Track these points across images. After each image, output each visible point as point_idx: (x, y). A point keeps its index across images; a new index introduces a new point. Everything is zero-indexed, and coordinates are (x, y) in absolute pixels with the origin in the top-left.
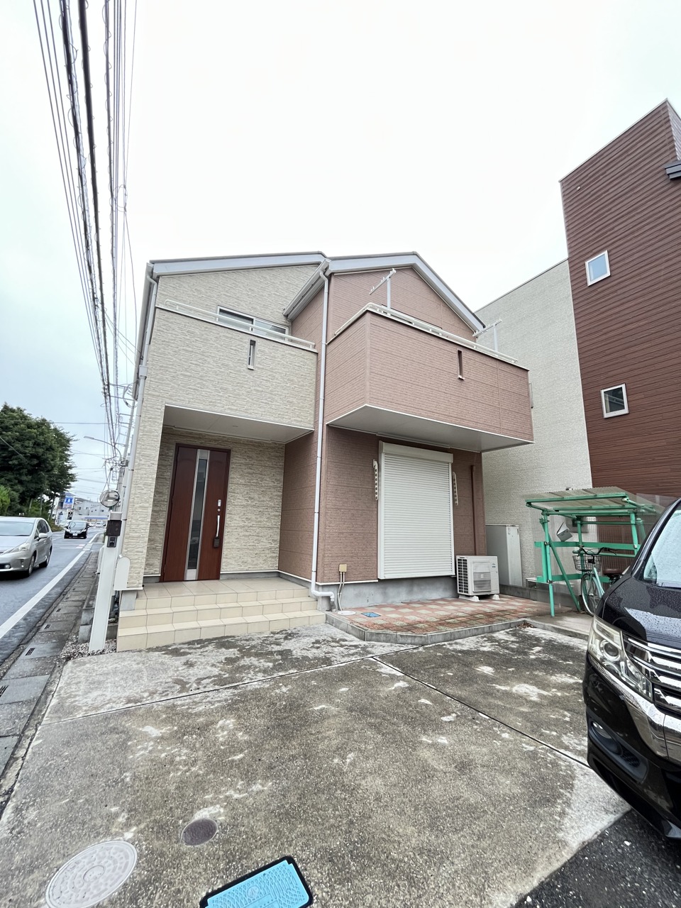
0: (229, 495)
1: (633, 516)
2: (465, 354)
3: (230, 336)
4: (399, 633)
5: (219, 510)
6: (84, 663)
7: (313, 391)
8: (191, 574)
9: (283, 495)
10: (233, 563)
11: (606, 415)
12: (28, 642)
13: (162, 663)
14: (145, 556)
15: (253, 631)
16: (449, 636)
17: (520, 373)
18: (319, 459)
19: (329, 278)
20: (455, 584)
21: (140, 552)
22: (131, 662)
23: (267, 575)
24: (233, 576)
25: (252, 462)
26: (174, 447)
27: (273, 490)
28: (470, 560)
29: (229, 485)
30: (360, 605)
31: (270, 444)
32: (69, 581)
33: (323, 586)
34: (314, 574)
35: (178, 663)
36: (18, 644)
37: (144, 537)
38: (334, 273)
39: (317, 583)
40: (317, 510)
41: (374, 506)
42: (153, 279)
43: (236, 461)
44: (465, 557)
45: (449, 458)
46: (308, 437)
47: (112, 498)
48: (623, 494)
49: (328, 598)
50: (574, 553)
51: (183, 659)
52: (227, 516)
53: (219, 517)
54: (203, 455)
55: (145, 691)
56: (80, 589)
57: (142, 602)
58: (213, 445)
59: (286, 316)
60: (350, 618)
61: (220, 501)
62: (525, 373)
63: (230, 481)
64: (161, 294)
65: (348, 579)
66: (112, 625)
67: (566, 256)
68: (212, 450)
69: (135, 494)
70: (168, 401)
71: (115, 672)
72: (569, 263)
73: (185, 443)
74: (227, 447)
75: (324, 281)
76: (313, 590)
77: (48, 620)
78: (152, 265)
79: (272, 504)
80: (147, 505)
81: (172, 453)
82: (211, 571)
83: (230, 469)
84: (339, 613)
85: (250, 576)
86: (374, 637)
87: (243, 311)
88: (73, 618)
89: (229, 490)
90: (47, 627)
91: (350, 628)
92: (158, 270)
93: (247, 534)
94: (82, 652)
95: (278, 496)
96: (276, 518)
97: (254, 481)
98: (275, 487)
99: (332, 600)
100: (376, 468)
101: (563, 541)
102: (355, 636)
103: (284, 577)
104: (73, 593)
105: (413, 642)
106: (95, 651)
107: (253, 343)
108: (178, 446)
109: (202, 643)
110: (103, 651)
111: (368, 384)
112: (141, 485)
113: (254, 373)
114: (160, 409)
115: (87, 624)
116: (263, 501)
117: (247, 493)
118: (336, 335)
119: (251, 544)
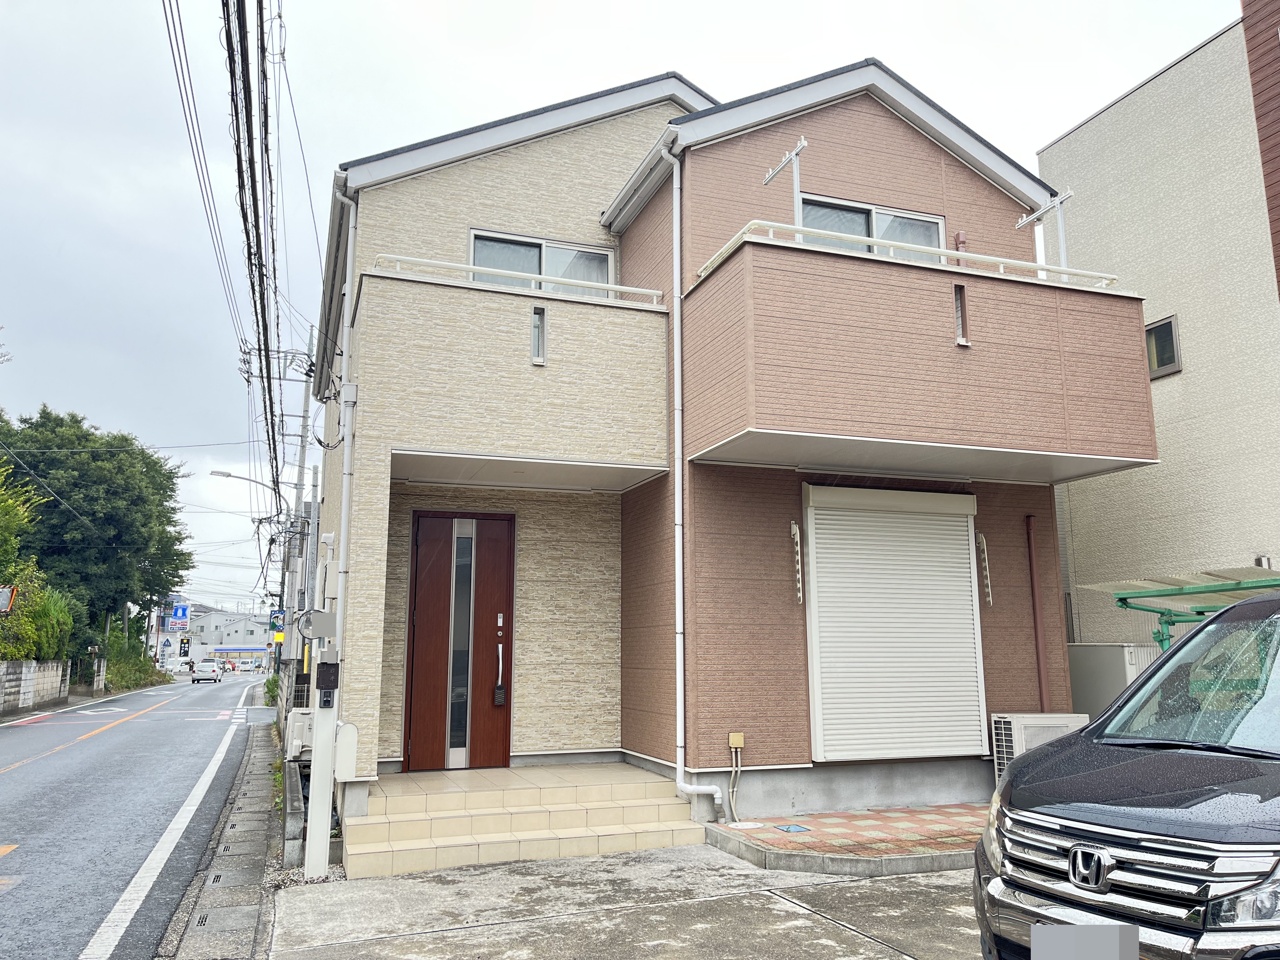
0: (518, 603)
2: (972, 290)
3: (495, 305)
4: (830, 856)
5: (500, 633)
6: (303, 893)
7: (663, 392)
8: (457, 756)
9: (622, 598)
10: (534, 735)
12: (207, 868)
13: (421, 893)
15: (568, 851)
18: (678, 530)
19: (681, 157)
20: (990, 772)
21: (369, 715)
22: (367, 891)
23: (599, 759)
24: (535, 760)
25: (557, 536)
26: (409, 518)
27: (602, 589)
29: (517, 583)
30: (777, 812)
31: (590, 496)
33: (698, 774)
34: (680, 753)
35: (445, 892)
36: (194, 870)
37: (373, 690)
38: (690, 147)
39: (687, 769)
40: (679, 628)
41: (798, 615)
42: (346, 199)
43: (526, 536)
44: (1009, 717)
45: (968, 505)
46: (655, 486)
49: (710, 797)
51: (453, 888)
52: (516, 644)
53: (500, 646)
54: (462, 529)
55: (400, 923)
56: (256, 794)
57: (378, 802)
58: (482, 507)
59: (608, 226)
60: (748, 833)
61: (500, 616)
62: (1135, 305)
63: (518, 575)
64: (364, 224)
65: (747, 762)
66: (333, 840)
67: (1239, 14)
68: (482, 518)
69: (354, 615)
70: (397, 445)
71: (352, 903)
72: (1246, 30)
73: (430, 508)
74: (507, 510)
75: (671, 166)
76: (681, 783)
77: (224, 839)
78: (343, 174)
79: (602, 616)
80: (375, 633)
81: (407, 530)
82: (493, 752)
83: (517, 553)
84: (732, 825)
86: (782, 863)
87: (519, 231)
88: (262, 837)
89: (517, 593)
90: (227, 849)
91: (743, 848)
92: (356, 179)
93: (557, 677)
94: (295, 878)
95: (613, 600)
96: (612, 644)
97: (564, 573)
98: (605, 583)
99: (718, 801)
100: (798, 538)
102: (751, 862)
103: (632, 761)
105: (854, 870)
106: (315, 878)
107: (539, 312)
108: (418, 516)
110: (327, 878)
112: (361, 600)
113: (545, 372)
114: (383, 461)
115: (295, 838)
116: (584, 612)
117: (552, 597)
118: (704, 275)
119: (565, 697)
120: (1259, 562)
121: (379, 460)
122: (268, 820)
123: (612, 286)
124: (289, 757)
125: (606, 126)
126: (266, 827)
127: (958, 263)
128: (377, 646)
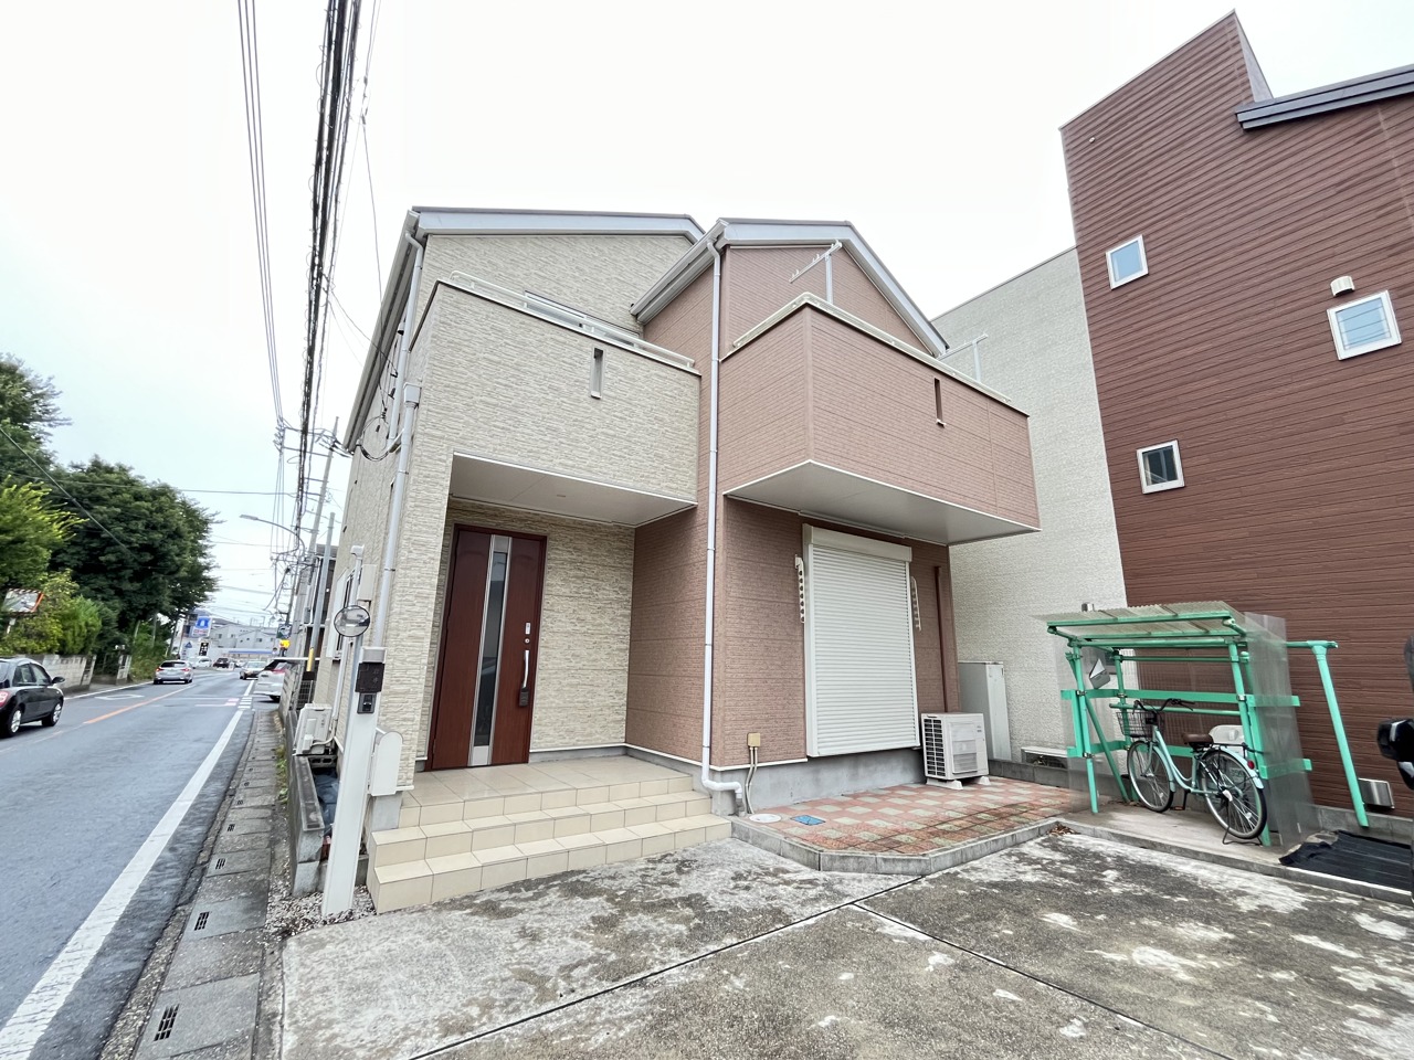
0: (544, 614)
1: (1234, 649)
2: (944, 382)
3: (562, 339)
4: (879, 855)
5: (527, 641)
6: (322, 944)
8: (480, 754)
9: (632, 615)
10: (552, 732)
11: (1148, 489)
12: (190, 900)
13: (477, 936)
14: (418, 727)
15: (616, 859)
16: (959, 856)
17: (1017, 417)
18: (710, 554)
19: (723, 252)
20: (922, 760)
21: (409, 720)
22: (411, 937)
23: (600, 754)
24: (550, 756)
25: (581, 559)
26: (451, 530)
27: (616, 606)
28: (948, 721)
29: (545, 597)
31: (609, 527)
32: (231, 767)
33: (722, 772)
34: (706, 752)
35: (506, 932)
36: (172, 905)
38: (731, 245)
39: (712, 767)
40: (708, 640)
42: (416, 239)
43: (556, 556)
44: (938, 717)
45: (906, 553)
46: (686, 515)
47: (351, 622)
48: (1225, 613)
49: (732, 793)
50: (1112, 706)
51: (514, 924)
52: (541, 651)
53: (527, 652)
54: (499, 546)
55: (470, 1003)
56: (259, 783)
57: (411, 814)
58: (517, 527)
59: (636, 316)
61: (528, 625)
62: (1022, 419)
63: (546, 589)
64: (430, 265)
67: (1073, 243)
68: (516, 536)
69: (401, 613)
70: (459, 446)
71: (392, 961)
72: (1079, 253)
73: (470, 523)
74: (540, 532)
75: (713, 258)
76: (706, 781)
77: (218, 850)
78: (416, 215)
79: (615, 630)
80: (421, 633)
82: (514, 749)
83: (546, 570)
84: (753, 818)
85: (579, 754)
86: (837, 864)
88: (264, 843)
89: (545, 605)
90: (220, 864)
91: (785, 847)
92: (427, 223)
93: (575, 681)
94: (309, 917)
95: (624, 616)
96: (621, 654)
97: (585, 590)
98: (618, 601)
100: (801, 569)
101: (1096, 689)
102: (798, 861)
103: (636, 754)
104: (248, 792)
105: (905, 869)
106: (336, 914)
107: (599, 354)
108: (460, 528)
109: (534, 887)
110: (351, 913)
111: (811, 426)
112: (410, 598)
113: (601, 405)
114: (445, 461)
115: (310, 860)
116: (600, 625)
117: (574, 610)
118: (739, 346)
119: (580, 699)
120: (1085, 607)
121: (440, 460)
122: (272, 817)
124: (299, 751)
125: (637, 241)
126: (269, 828)
128: (422, 646)
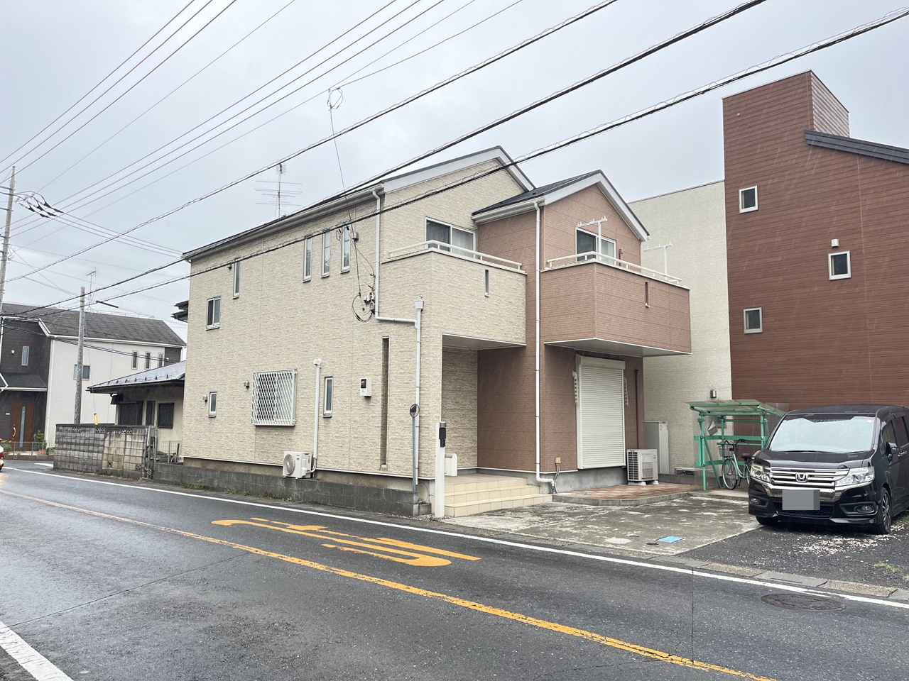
1: (762, 418)
2: (651, 284)
3: (473, 268)
11: (747, 331)
18: (538, 373)
19: (541, 208)
20: (626, 473)
23: (469, 472)
30: (567, 489)
33: (545, 474)
34: (538, 466)
39: (541, 472)
40: (538, 414)
41: (574, 410)
42: (378, 195)
44: (636, 451)
45: (622, 365)
48: (758, 403)
49: (549, 484)
59: (475, 220)
65: (561, 469)
72: (725, 184)
75: (536, 210)
76: (537, 479)
79: (471, 407)
84: (559, 494)
92: (387, 189)
95: (475, 399)
96: (474, 420)
97: (458, 387)
98: (472, 392)
99: (552, 485)
100: (576, 378)
101: (711, 435)
102: (588, 504)
107: (487, 274)
111: (596, 322)
113: (489, 299)
114: (440, 338)
115: (416, 504)
120: (712, 392)
121: (437, 337)
123: (475, 252)
127: (620, 265)
